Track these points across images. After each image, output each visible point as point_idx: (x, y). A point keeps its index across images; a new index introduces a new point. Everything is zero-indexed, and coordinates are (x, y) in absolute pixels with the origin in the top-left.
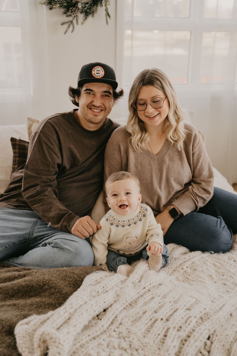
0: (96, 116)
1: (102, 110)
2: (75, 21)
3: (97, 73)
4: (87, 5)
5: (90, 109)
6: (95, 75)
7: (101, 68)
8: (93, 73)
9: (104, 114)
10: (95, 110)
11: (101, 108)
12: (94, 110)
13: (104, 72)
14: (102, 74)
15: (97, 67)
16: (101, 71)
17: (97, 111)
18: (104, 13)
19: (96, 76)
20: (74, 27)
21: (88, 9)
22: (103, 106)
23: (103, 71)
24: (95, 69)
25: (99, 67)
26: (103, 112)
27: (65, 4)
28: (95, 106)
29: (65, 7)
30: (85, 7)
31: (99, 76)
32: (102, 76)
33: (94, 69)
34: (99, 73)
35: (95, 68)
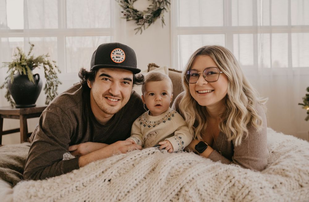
0: (112, 106)
1: (119, 100)
2: (143, 28)
3: (117, 57)
4: (150, 17)
5: (106, 98)
6: (114, 59)
7: (122, 51)
8: (112, 56)
9: (122, 105)
10: (112, 100)
11: (119, 97)
12: (110, 99)
13: (124, 56)
14: (123, 59)
15: (117, 49)
16: (122, 54)
17: (114, 100)
18: (161, 21)
19: (116, 61)
20: (142, 31)
21: (150, 19)
22: (120, 96)
23: (124, 54)
24: (115, 52)
25: (120, 50)
26: (120, 101)
27: (136, 18)
28: (112, 95)
29: (136, 19)
30: (148, 18)
31: (119, 61)
32: (123, 60)
33: (113, 52)
34: (119, 56)
35: (115, 50)
